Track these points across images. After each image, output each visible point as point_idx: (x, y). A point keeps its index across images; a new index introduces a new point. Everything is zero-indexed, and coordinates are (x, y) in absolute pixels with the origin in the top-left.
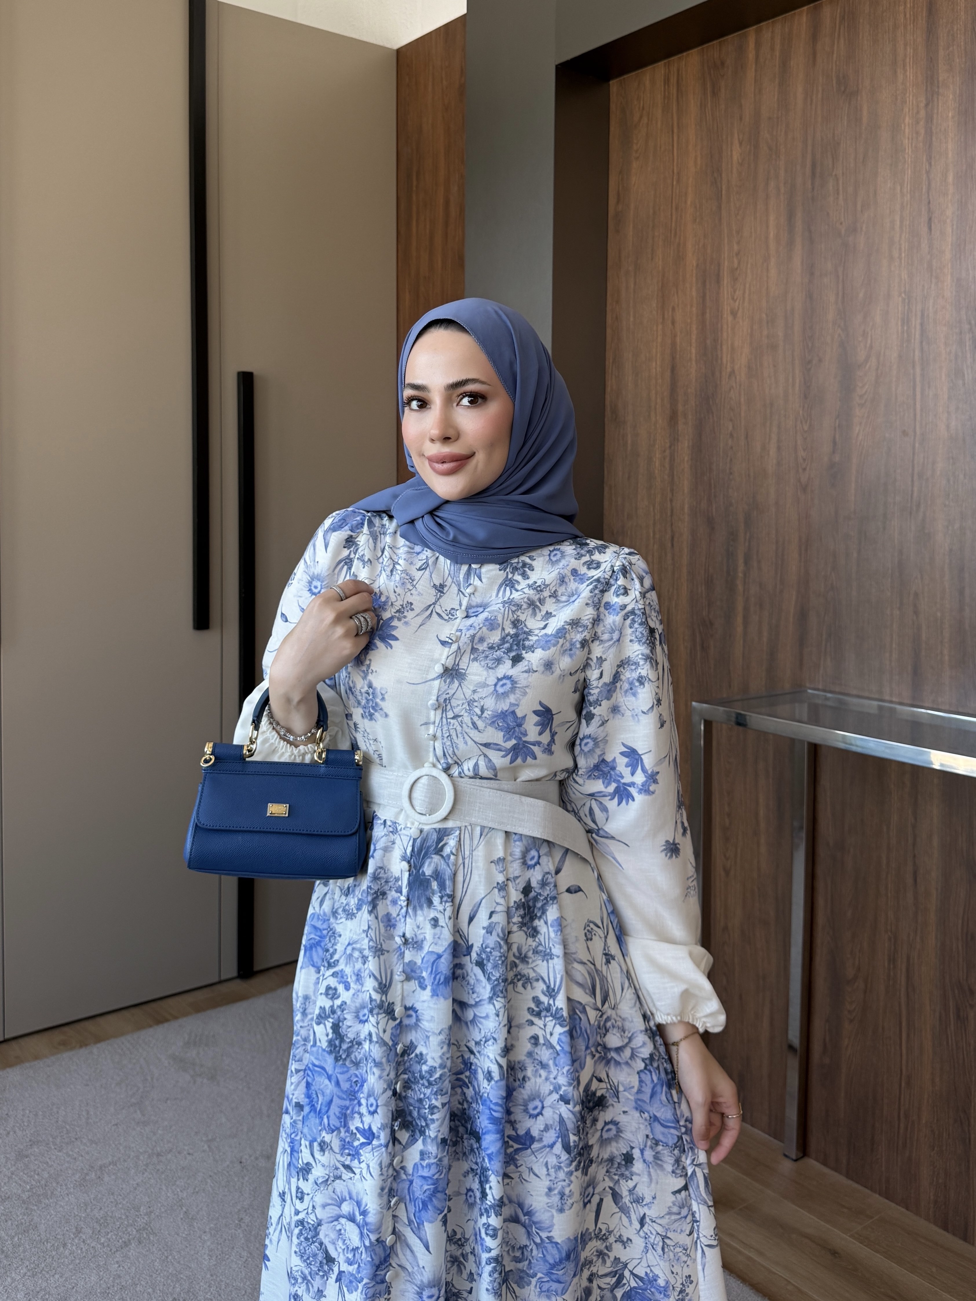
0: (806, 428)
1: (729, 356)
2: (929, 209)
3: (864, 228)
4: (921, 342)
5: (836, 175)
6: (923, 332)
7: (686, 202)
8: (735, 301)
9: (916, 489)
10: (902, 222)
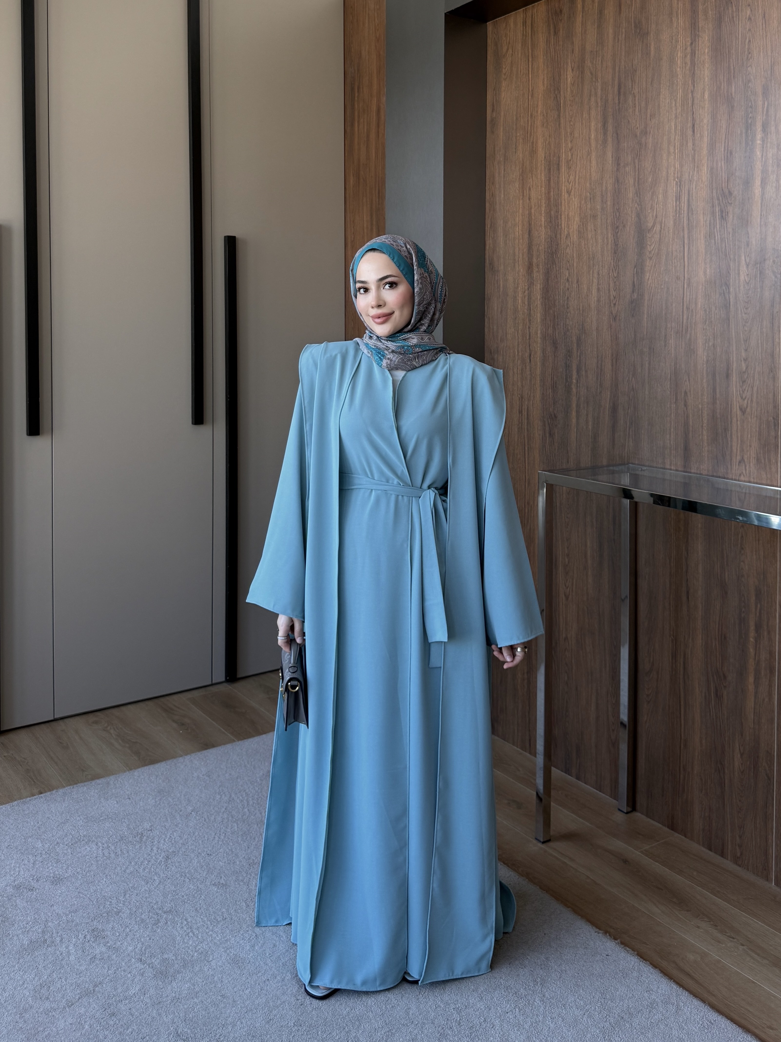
0: (615, 275)
1: (566, 223)
2: (693, 118)
3: (652, 132)
4: (688, 213)
5: (634, 93)
6: (689, 205)
7: (537, 112)
8: (570, 184)
9: (685, 317)
10: (676, 128)
